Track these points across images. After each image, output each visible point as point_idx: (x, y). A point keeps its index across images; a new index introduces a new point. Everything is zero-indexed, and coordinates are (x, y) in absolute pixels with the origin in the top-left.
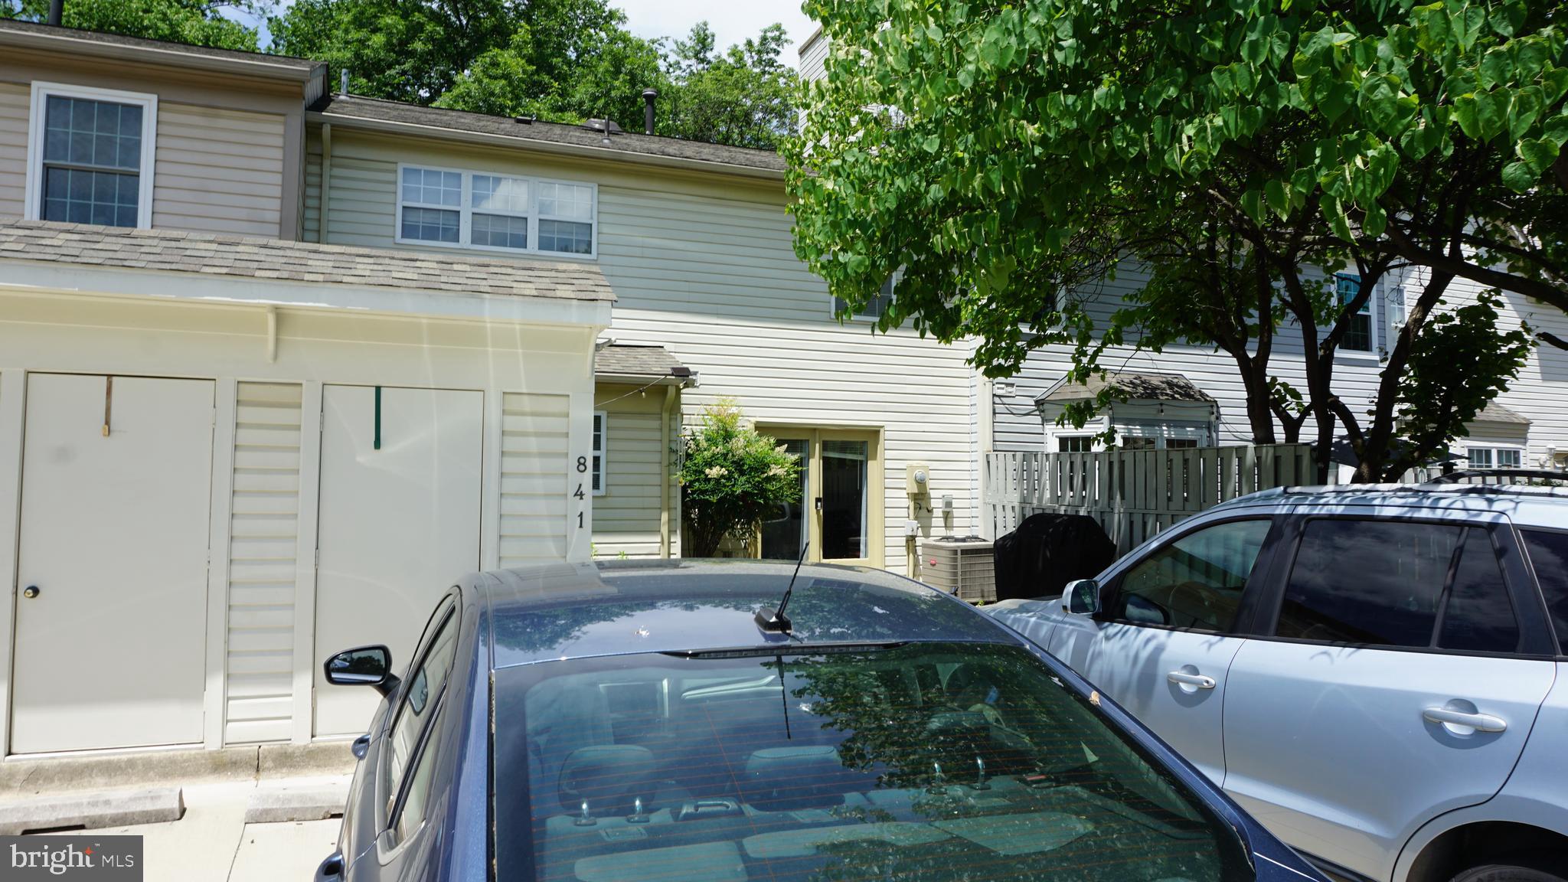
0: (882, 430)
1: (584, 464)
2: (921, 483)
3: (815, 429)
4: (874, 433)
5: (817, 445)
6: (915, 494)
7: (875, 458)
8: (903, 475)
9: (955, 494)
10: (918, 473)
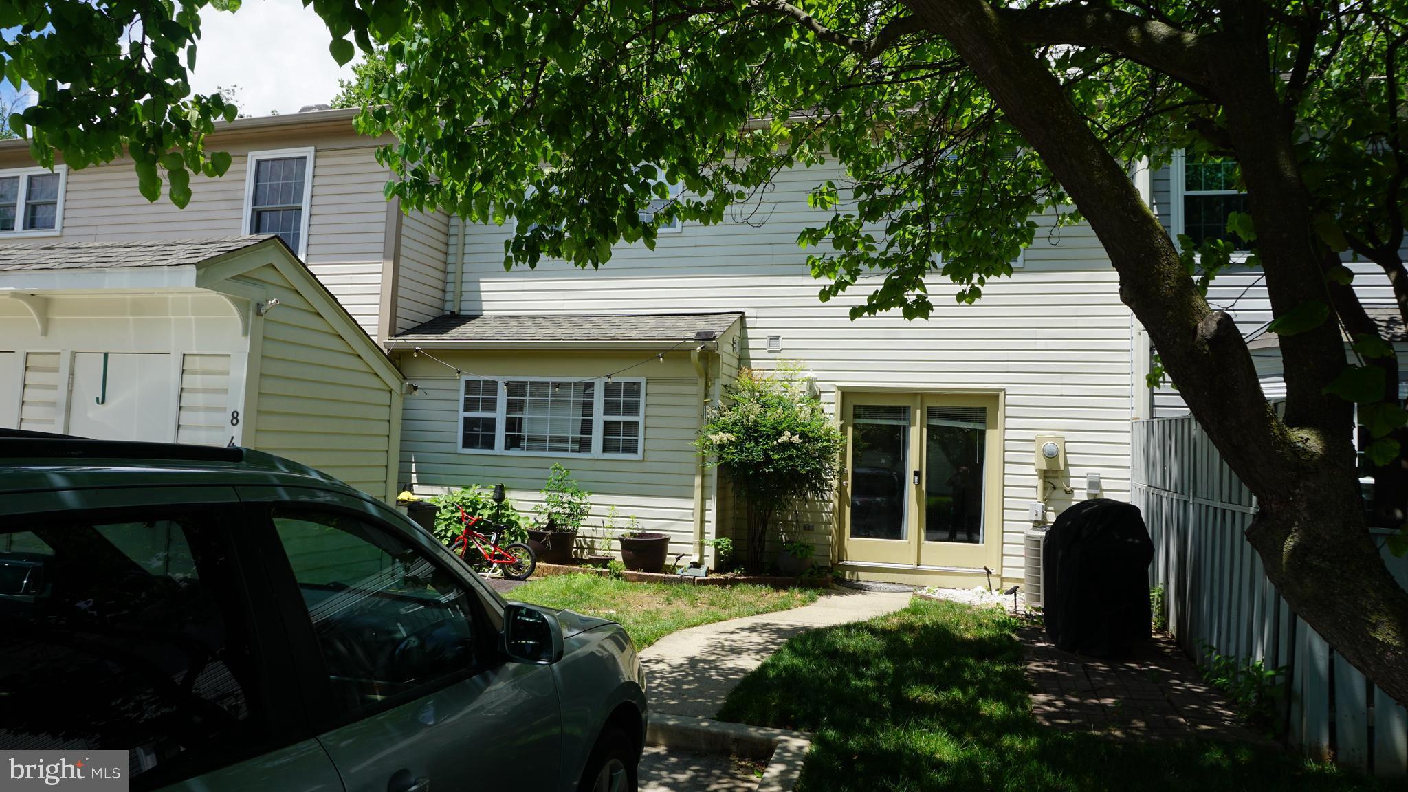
0: (1001, 394)
1: (237, 418)
2: (1051, 457)
3: (916, 394)
4: (993, 397)
5: (918, 412)
6: (1045, 470)
7: (995, 427)
8: (1032, 447)
9: (1103, 472)
10: (1049, 446)
